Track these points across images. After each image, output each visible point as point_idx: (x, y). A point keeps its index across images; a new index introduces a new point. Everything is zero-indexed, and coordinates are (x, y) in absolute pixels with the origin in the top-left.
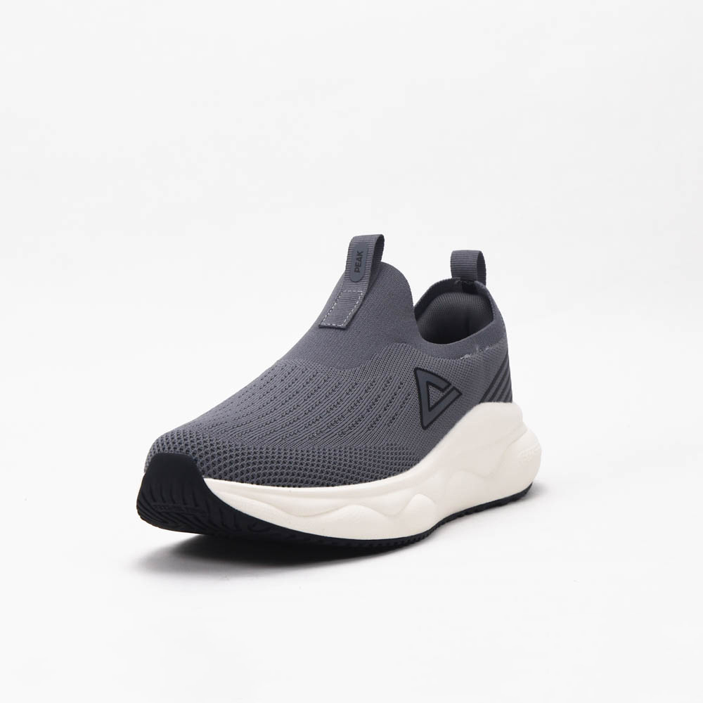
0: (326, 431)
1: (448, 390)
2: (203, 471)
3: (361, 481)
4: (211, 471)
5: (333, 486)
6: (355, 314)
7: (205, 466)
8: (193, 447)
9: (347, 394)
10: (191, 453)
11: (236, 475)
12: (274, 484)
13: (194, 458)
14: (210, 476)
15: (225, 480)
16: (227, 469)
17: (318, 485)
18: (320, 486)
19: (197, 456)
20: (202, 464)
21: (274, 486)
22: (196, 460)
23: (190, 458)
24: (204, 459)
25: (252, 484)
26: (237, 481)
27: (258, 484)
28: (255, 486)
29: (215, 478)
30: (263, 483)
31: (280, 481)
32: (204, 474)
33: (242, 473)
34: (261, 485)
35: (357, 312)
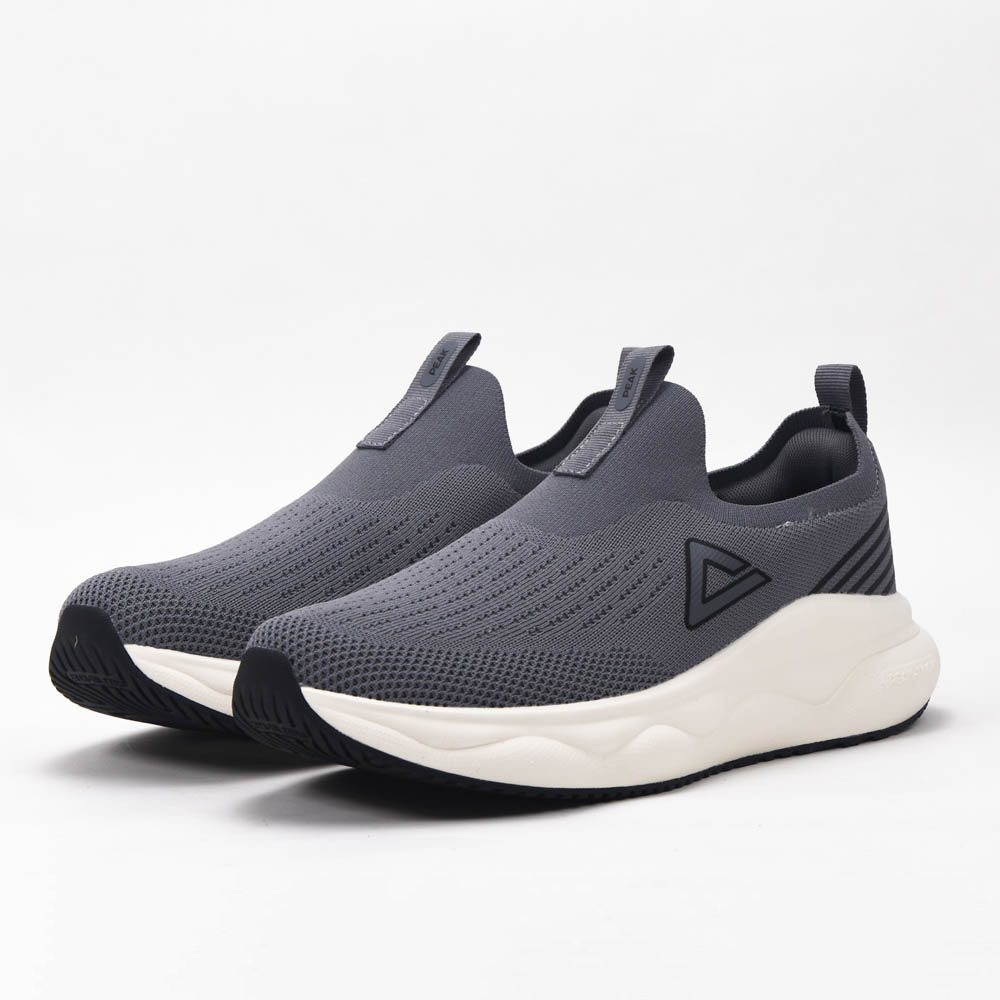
0: (509, 627)
1: (743, 573)
2: (300, 676)
3: (551, 702)
4: (311, 677)
5: (501, 706)
6: (605, 456)
7: (303, 670)
8: (291, 641)
9: (562, 573)
10: (287, 650)
11: (347, 685)
12: (404, 699)
13: (290, 657)
14: (309, 684)
15: (331, 691)
16: (334, 675)
17: (476, 704)
18: (479, 706)
19: (294, 654)
20: (300, 666)
21: (403, 702)
22: (292, 661)
23: (284, 657)
24: (302, 659)
25: (370, 698)
26: (347, 693)
27: (379, 698)
28: (374, 702)
29: (316, 688)
30: (387, 698)
31: (413, 695)
32: (301, 681)
33: (355, 682)
34: (384, 700)
35: (609, 452)
